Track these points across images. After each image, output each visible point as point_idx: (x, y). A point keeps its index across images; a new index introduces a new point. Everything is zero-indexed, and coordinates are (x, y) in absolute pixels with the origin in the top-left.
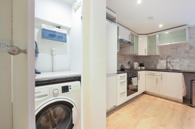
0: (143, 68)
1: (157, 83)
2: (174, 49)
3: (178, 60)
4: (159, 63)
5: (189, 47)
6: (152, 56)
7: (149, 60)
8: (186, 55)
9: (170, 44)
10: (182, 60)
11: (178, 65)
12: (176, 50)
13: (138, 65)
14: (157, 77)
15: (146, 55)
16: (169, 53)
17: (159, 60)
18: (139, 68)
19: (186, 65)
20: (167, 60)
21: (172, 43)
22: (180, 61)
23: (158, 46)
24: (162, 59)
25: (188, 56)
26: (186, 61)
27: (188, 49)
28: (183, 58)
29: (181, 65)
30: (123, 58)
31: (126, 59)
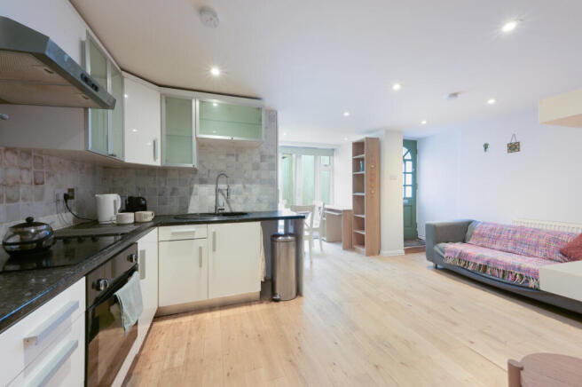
0: (148, 216)
1: (201, 266)
2: (233, 155)
3: (240, 186)
4: (196, 194)
5: (259, 156)
6: (174, 169)
7: (163, 185)
8: (255, 174)
9: (229, 138)
10: (247, 185)
11: (240, 199)
12: (237, 160)
13: (119, 207)
14: (201, 243)
15: (158, 163)
16: (221, 167)
17: (196, 186)
18: (130, 217)
19: (254, 199)
20: (217, 184)
21: (234, 138)
22: (245, 187)
23: (197, 139)
24: (203, 182)
25: (258, 177)
26: (256, 189)
27: (259, 160)
28: (251, 181)
29: (246, 199)
30: (22, 169)
31: (50, 175)
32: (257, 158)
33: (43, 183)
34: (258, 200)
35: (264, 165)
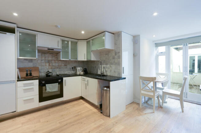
1: (86, 89)
2: (107, 54)
3: (109, 65)
8: (113, 60)
11: (109, 70)
17: (99, 65)
25: (114, 62)
26: (114, 67)
27: (114, 55)
28: (112, 64)
29: (111, 71)
30: (62, 63)
31: (68, 64)
32: (114, 54)
33: (67, 65)
34: (114, 71)
35: (116, 57)
